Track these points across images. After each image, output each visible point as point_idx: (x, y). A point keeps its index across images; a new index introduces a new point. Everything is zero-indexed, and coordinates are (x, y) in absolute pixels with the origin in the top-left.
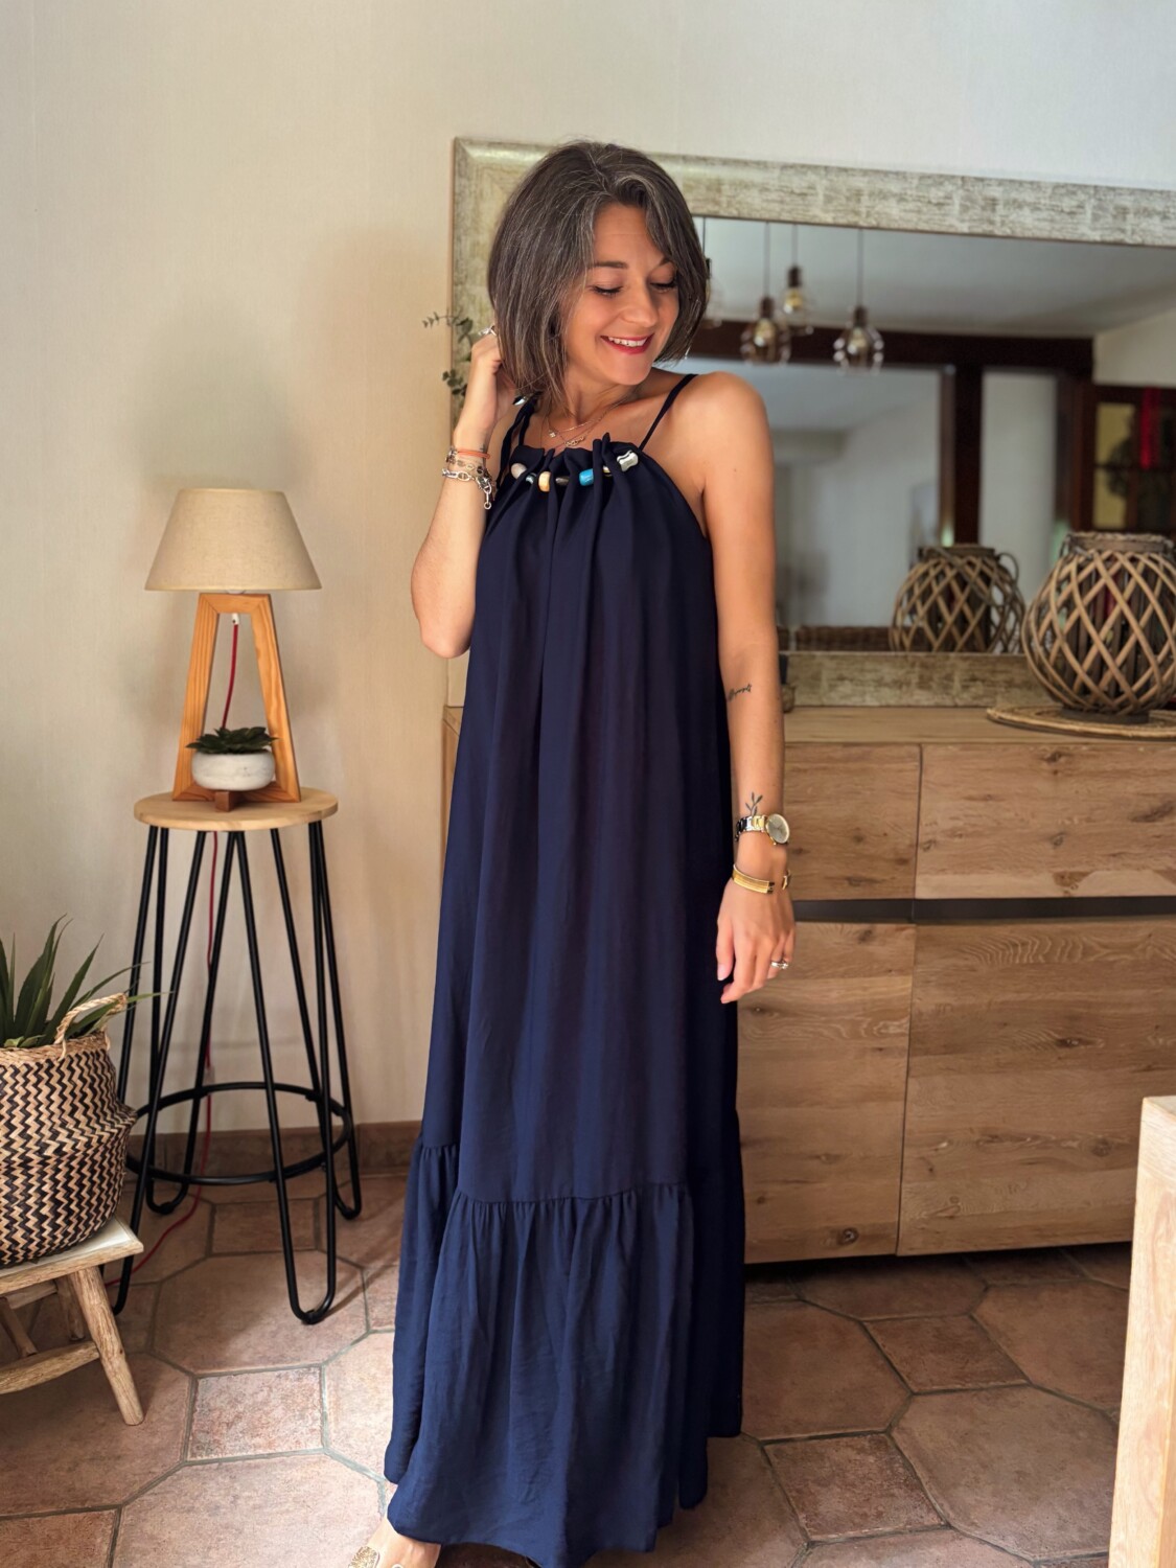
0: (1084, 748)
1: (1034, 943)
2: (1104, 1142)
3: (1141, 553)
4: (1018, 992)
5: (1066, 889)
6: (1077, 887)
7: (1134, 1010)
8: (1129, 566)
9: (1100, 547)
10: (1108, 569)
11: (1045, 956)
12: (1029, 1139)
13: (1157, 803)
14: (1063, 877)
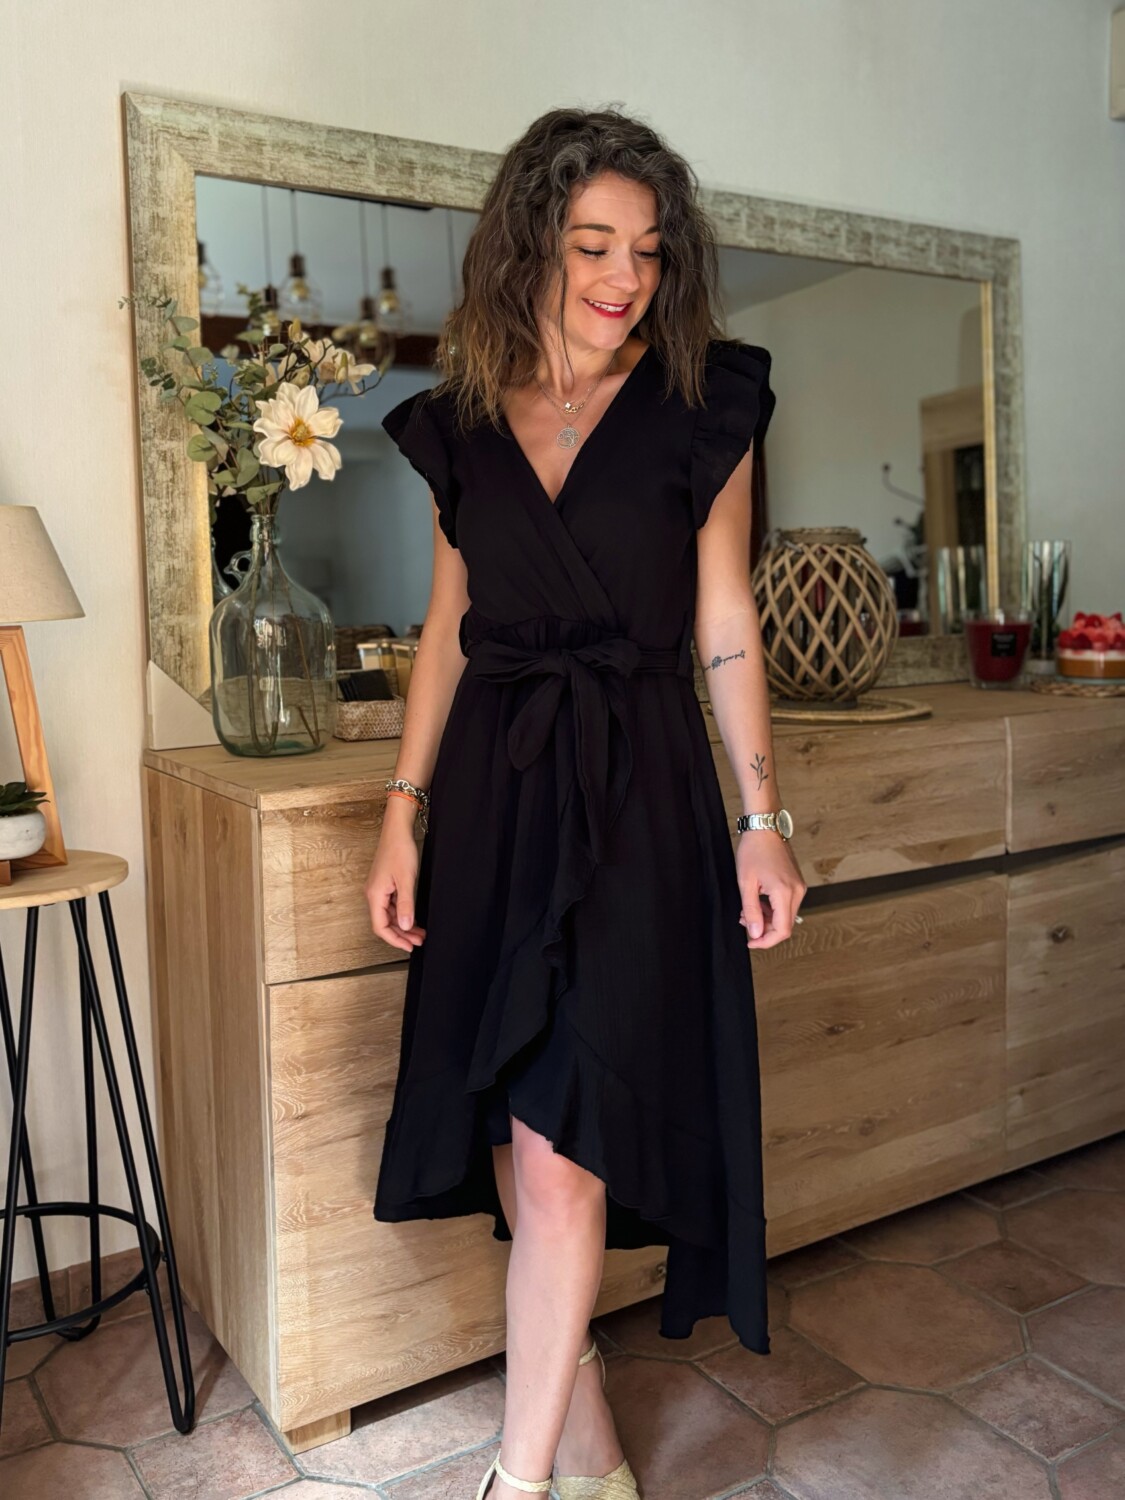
0: (831, 736)
1: (803, 935)
2: (869, 1121)
3: (845, 545)
4: (793, 987)
5: (825, 876)
6: (833, 873)
7: (885, 988)
8: (838, 557)
9: (808, 540)
10: (820, 561)
11: (813, 948)
12: (809, 1133)
13: (890, 784)
14: (821, 865)
